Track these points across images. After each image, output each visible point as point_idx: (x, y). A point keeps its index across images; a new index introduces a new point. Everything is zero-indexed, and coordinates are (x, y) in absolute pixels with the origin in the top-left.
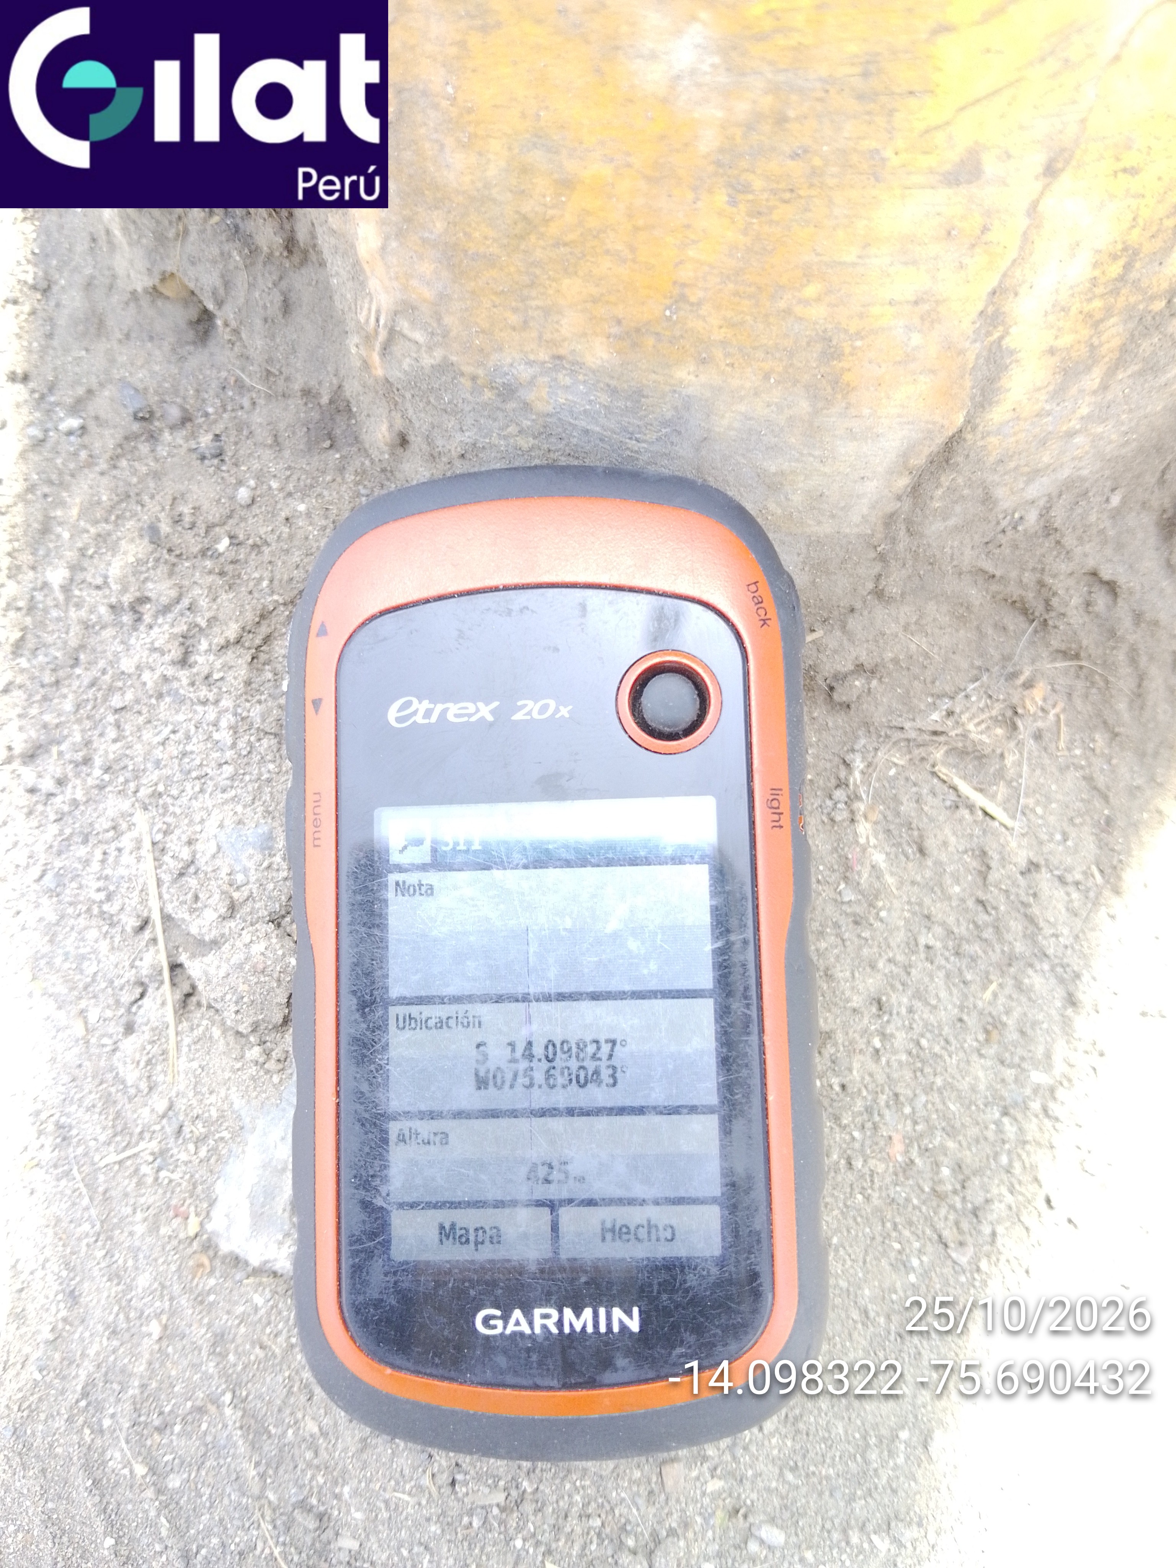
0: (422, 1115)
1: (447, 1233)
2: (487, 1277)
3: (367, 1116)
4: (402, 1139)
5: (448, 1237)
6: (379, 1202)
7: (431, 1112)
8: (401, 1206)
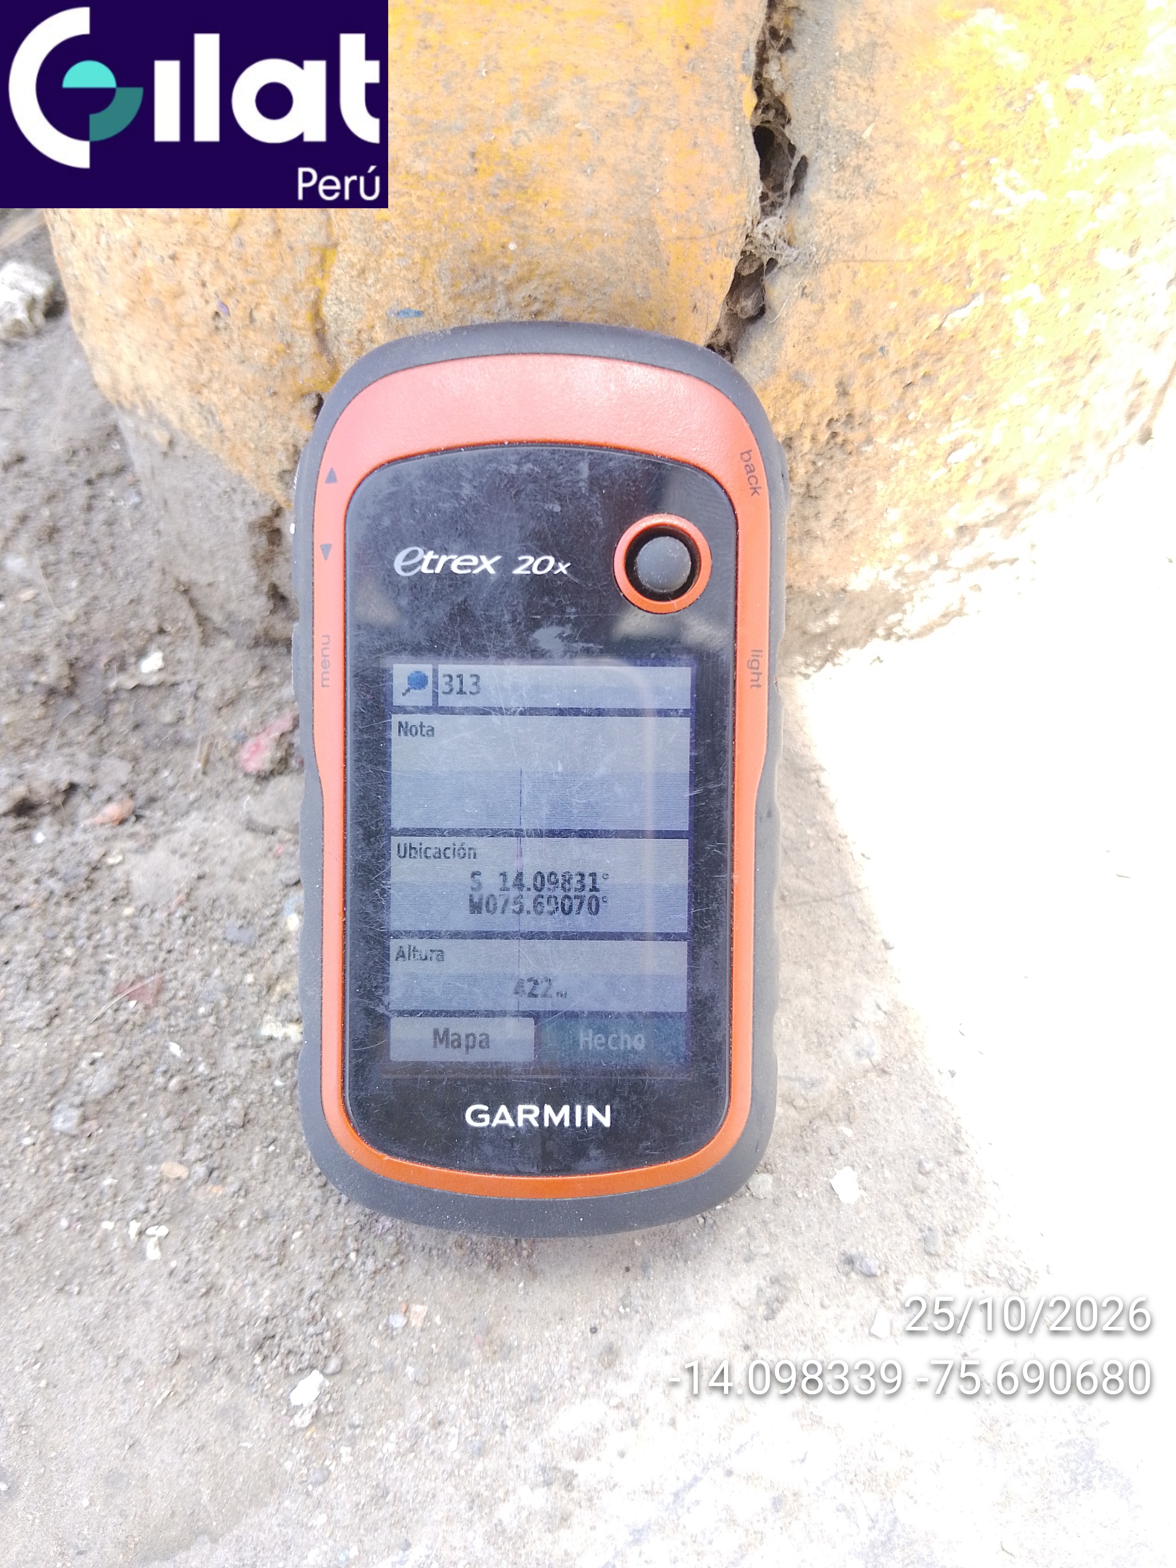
0: (422, 935)
1: (441, 1038)
2: (478, 1076)
3: (371, 934)
4: (401, 955)
5: (441, 1041)
6: (381, 1010)
7: (431, 932)
8: (401, 1013)
